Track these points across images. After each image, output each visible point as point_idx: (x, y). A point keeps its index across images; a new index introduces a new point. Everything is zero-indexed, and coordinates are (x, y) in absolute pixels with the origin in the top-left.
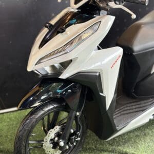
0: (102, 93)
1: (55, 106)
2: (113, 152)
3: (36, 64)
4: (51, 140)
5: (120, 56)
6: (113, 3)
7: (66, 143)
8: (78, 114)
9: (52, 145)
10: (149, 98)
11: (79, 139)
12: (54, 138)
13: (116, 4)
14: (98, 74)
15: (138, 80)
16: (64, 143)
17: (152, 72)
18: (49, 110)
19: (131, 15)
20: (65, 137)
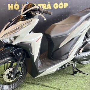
0: (32, 53)
1: (11, 58)
2: (39, 85)
3: (2, 37)
4: (7, 74)
5: (41, 37)
6: (38, 13)
7: (14, 76)
8: (21, 63)
9: (7, 77)
10: (58, 60)
11: (21, 75)
12: (9, 74)
13: (39, 13)
14: (30, 44)
15: (53, 51)
16: (13, 76)
17: (60, 48)
18: (7, 60)
19: (44, 19)
20: (14, 73)
